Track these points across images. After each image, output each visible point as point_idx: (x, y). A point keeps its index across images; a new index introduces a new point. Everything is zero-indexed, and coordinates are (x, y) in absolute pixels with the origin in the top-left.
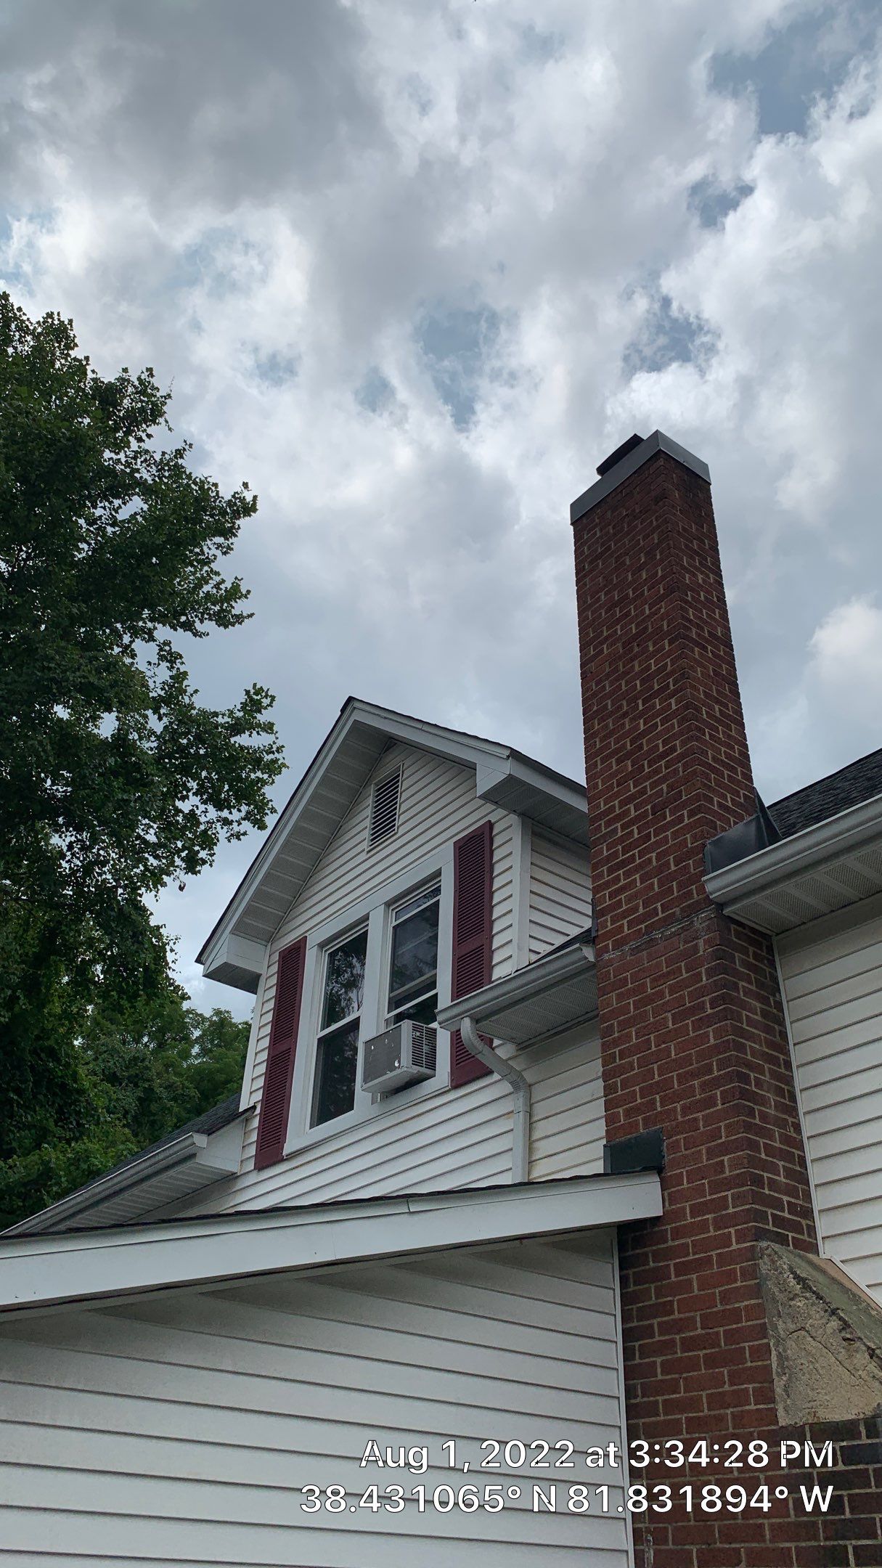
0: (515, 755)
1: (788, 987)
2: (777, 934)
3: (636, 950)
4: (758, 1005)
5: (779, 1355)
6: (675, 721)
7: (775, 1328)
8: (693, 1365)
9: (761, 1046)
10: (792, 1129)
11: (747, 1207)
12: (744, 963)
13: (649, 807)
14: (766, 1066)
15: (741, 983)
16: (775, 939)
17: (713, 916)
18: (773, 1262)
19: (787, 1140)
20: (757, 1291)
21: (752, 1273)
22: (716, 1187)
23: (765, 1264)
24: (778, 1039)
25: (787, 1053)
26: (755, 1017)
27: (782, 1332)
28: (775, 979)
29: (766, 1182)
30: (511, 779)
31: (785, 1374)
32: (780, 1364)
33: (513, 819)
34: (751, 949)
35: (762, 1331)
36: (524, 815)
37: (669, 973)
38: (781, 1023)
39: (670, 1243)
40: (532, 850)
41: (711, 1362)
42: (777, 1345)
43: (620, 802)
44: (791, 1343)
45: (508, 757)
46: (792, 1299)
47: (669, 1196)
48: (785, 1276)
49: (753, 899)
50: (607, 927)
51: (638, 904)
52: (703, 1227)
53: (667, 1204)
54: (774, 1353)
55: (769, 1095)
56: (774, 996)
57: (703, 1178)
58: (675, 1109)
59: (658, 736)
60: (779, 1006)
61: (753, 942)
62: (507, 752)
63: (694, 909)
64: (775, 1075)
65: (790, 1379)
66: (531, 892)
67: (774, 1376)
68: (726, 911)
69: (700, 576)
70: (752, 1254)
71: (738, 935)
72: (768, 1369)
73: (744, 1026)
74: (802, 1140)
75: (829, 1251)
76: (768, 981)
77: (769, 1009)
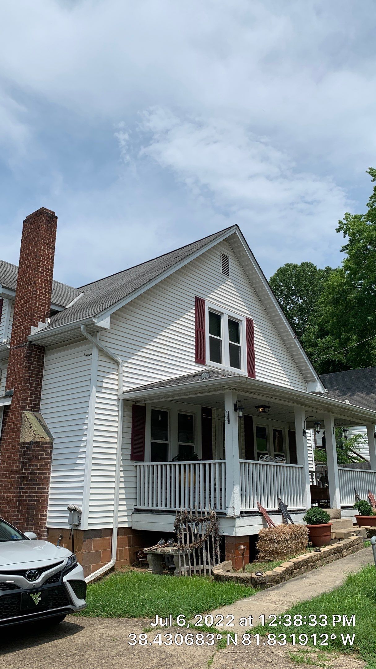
1: (46, 358)
3: (16, 348)
6: (31, 294)
10: (39, 388)
11: (23, 405)
12: (35, 354)
13: (24, 314)
14: (35, 376)
15: (33, 359)
16: (46, 347)
17: (29, 344)
19: (37, 391)
20: (21, 420)
21: (21, 417)
22: (19, 400)
23: (23, 415)
24: (41, 370)
25: (43, 373)
28: (43, 356)
29: (29, 400)
32: (22, 433)
34: (38, 351)
35: (21, 427)
36: (9, 300)
37: (20, 355)
38: (43, 366)
41: (13, 432)
43: (19, 310)
44: (24, 429)
45: (2, 287)
47: (13, 401)
48: (25, 417)
49: (37, 342)
50: (12, 341)
51: (18, 337)
52: (16, 408)
53: (12, 403)
54: (21, 431)
56: (42, 361)
59: (28, 296)
64: (37, 378)
66: (10, 320)
68: (32, 343)
70: (21, 413)
73: (31, 368)
74: (41, 391)
75: (41, 412)
76: (42, 357)
77: (40, 364)
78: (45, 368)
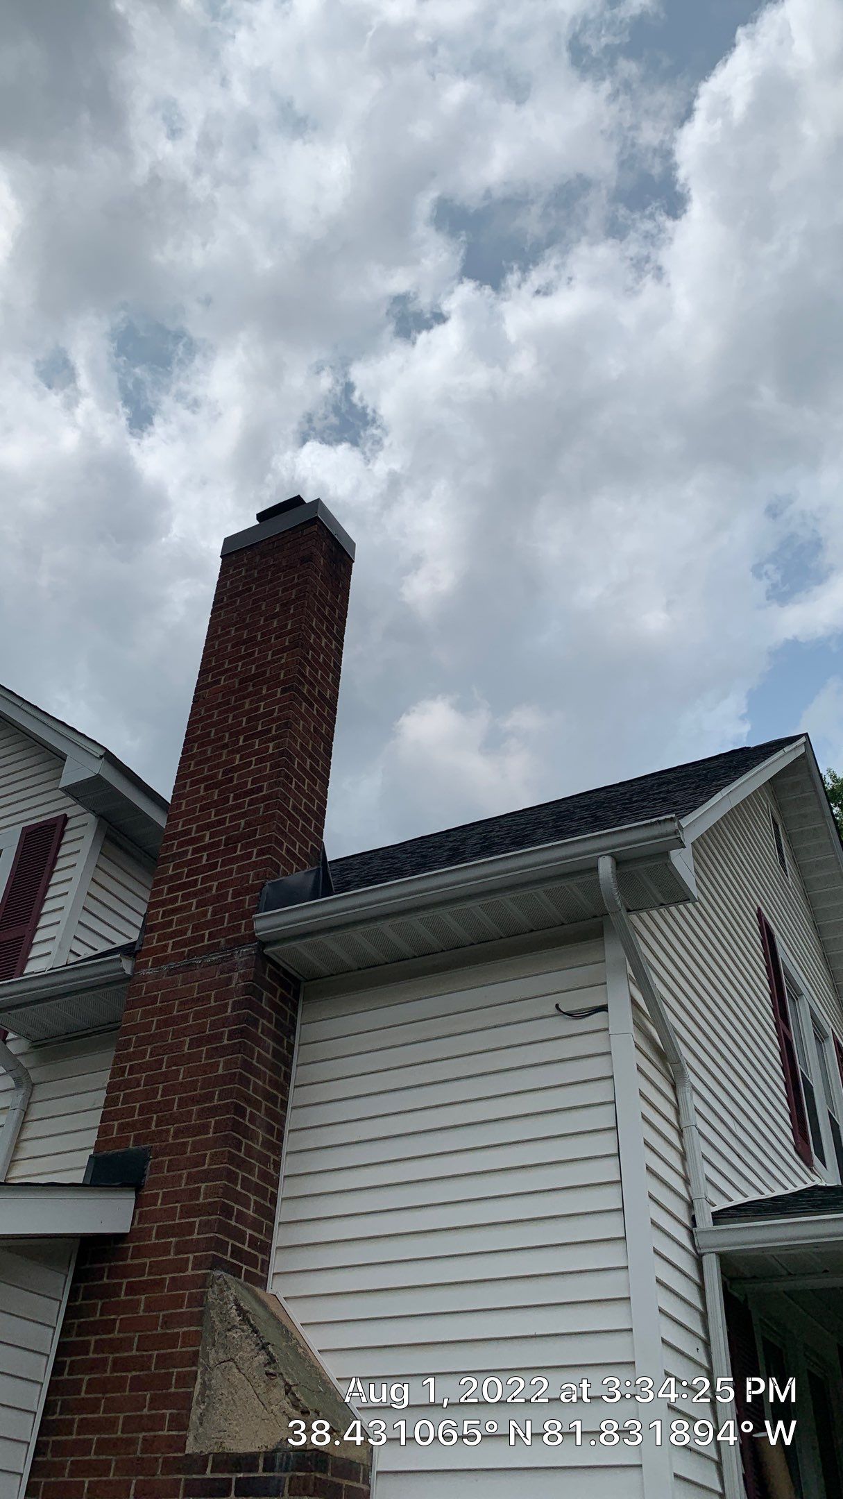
0: (109, 757)
1: (304, 1032)
2: (307, 981)
3: (172, 972)
4: (272, 1043)
5: (204, 1384)
6: (268, 763)
7: (207, 1355)
8: (119, 1385)
9: (264, 1083)
10: (272, 1166)
11: (212, 1235)
12: (270, 1002)
13: (224, 837)
14: (264, 1103)
15: (261, 1021)
16: (303, 985)
17: (253, 952)
18: (222, 1291)
19: (264, 1176)
20: (199, 1319)
21: (199, 1300)
22: (187, 1212)
23: (213, 1292)
24: (281, 1079)
25: (286, 1094)
26: (267, 1055)
27: (212, 1362)
28: (293, 1022)
29: (235, 1214)
30: (98, 779)
31: (204, 1402)
32: (202, 1393)
33: (90, 818)
34: (280, 990)
35: (194, 1359)
36: (101, 817)
37: (198, 999)
38: (289, 1064)
39: (129, 1261)
40: (100, 852)
41: (138, 1384)
42: (203, 1373)
43: (197, 827)
44: (217, 1373)
45: (101, 757)
46: (229, 1330)
47: (140, 1215)
48: (230, 1306)
49: (293, 944)
50: (152, 943)
51: (189, 926)
52: (165, 1249)
53: (136, 1222)
54: (199, 1380)
55: (259, 1130)
56: (289, 1037)
57: (177, 1202)
58: (168, 1131)
59: (250, 774)
60: (291, 1048)
61: (283, 984)
62: (102, 753)
63: (238, 943)
64: (269, 1113)
65: (206, 1409)
66: (88, 893)
67: (194, 1404)
68: (267, 951)
69: (324, 640)
70: (203, 1282)
71: (272, 974)
72: (190, 1395)
73: (254, 1062)
74: (278, 1179)
75: (276, 1287)
76: (287, 1023)
77: (281, 1049)
78: (298, 1074)
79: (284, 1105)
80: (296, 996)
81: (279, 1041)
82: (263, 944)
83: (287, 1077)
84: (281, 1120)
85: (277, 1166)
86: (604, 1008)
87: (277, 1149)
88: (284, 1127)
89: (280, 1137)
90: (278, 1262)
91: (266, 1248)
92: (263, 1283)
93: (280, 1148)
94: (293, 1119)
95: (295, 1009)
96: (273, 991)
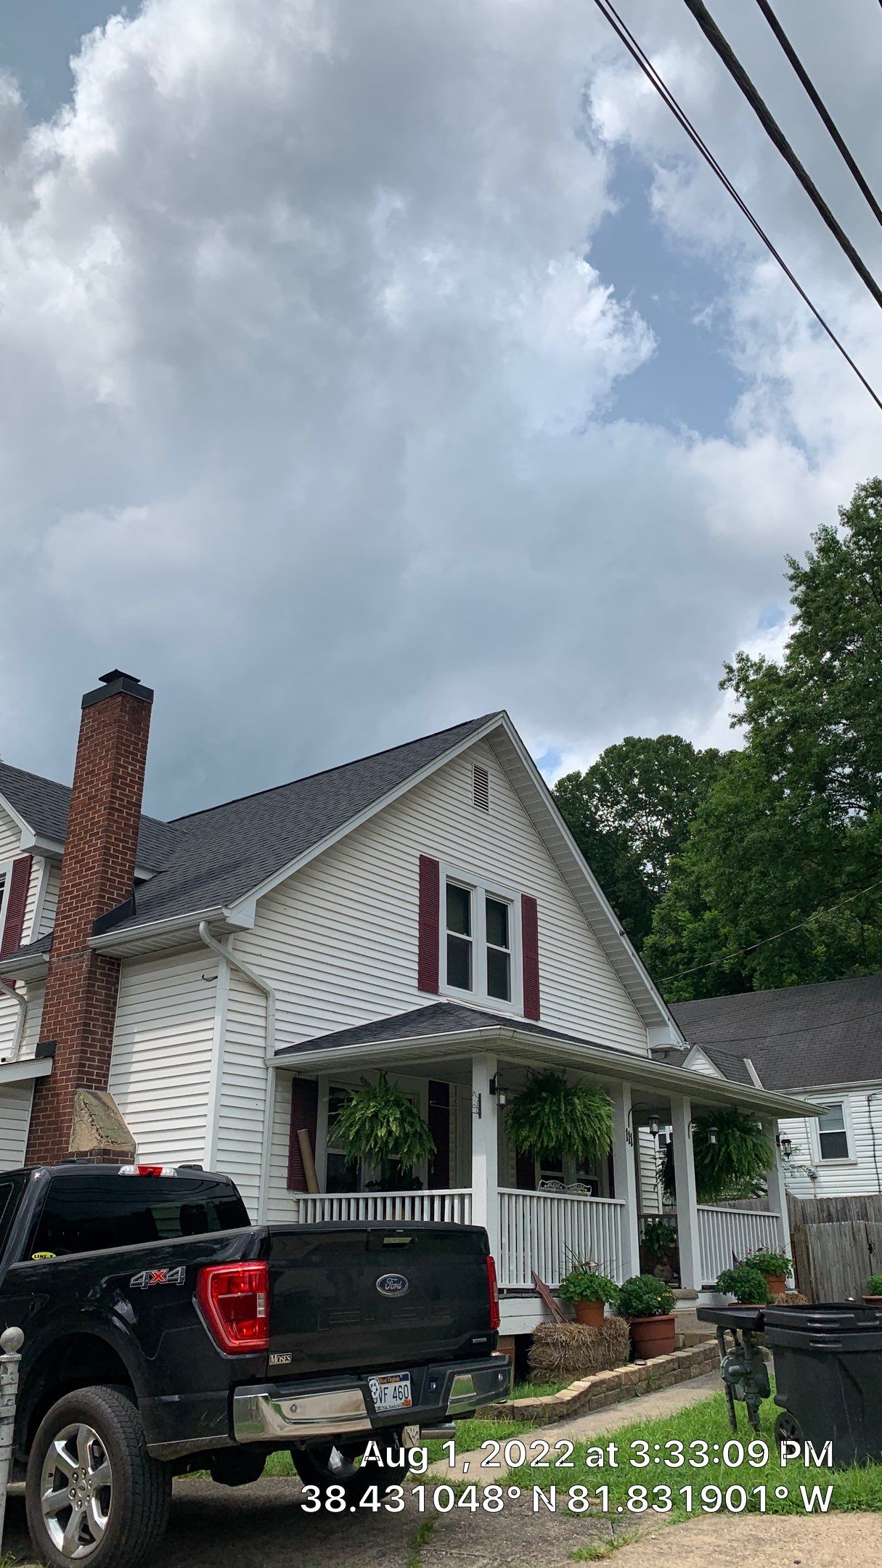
0: (38, 834)
2: (123, 961)
3: (63, 960)
4: (104, 992)
5: (74, 1129)
7: (74, 1120)
8: (49, 1130)
9: (101, 1009)
10: (108, 1043)
11: (76, 1076)
12: (102, 974)
13: (81, 892)
15: (97, 984)
17: (91, 953)
19: (103, 1048)
20: (72, 1107)
21: (72, 1100)
22: (69, 1066)
23: (76, 1097)
25: (115, 1011)
27: (75, 1122)
29: (87, 1066)
32: (73, 1132)
34: (108, 967)
35: (71, 1120)
37: (72, 974)
38: (115, 998)
39: (51, 1086)
41: (55, 1130)
42: (73, 1125)
43: (71, 885)
44: (77, 1125)
45: (35, 835)
46: (81, 1110)
47: (54, 1068)
48: (81, 1102)
49: (108, 949)
50: (56, 946)
51: (68, 939)
52: (62, 1081)
54: (72, 1128)
55: (99, 1030)
56: (115, 987)
57: (65, 1062)
58: (62, 1033)
60: (116, 991)
61: (109, 963)
64: (104, 1021)
65: (74, 1137)
67: (71, 1135)
68: (97, 952)
70: (73, 1093)
71: (102, 961)
72: (70, 1132)
73: (94, 1003)
74: (112, 1047)
75: (111, 1090)
76: (114, 980)
77: (110, 993)
78: (120, 1001)
79: (114, 1016)
80: (119, 965)
81: (109, 989)
82: (95, 950)
83: (115, 1004)
84: (112, 1023)
85: (111, 1042)
86: (216, 977)
87: (111, 1035)
88: (114, 1025)
89: (112, 1029)
90: (111, 1081)
91: (106, 1076)
92: (105, 1089)
93: (112, 1034)
94: (117, 1022)
95: (118, 971)
96: (103, 968)
